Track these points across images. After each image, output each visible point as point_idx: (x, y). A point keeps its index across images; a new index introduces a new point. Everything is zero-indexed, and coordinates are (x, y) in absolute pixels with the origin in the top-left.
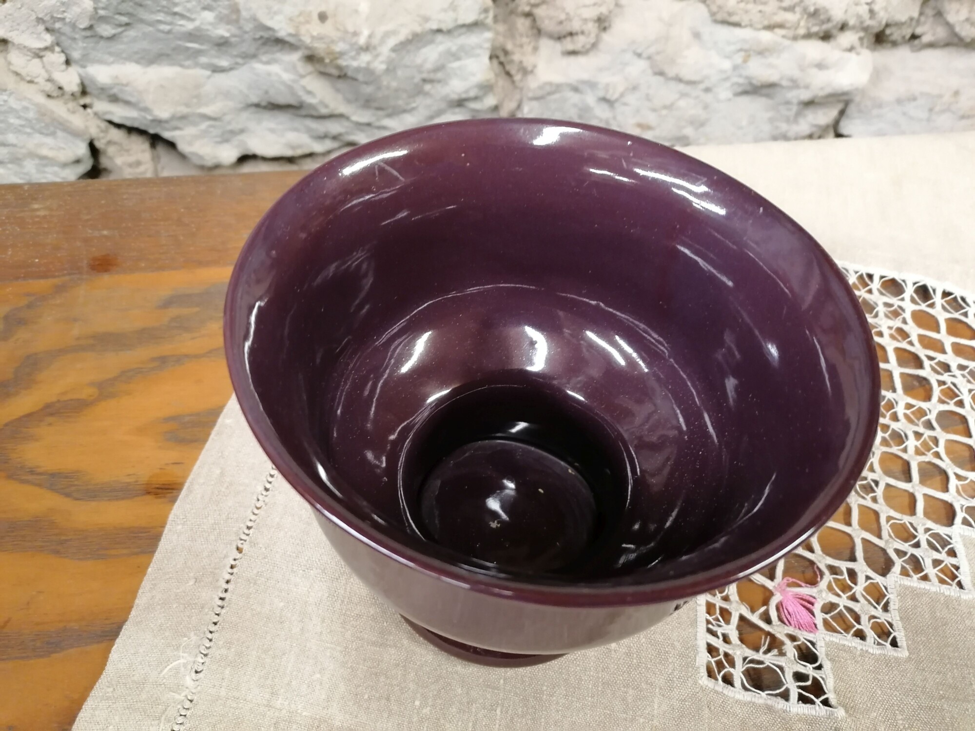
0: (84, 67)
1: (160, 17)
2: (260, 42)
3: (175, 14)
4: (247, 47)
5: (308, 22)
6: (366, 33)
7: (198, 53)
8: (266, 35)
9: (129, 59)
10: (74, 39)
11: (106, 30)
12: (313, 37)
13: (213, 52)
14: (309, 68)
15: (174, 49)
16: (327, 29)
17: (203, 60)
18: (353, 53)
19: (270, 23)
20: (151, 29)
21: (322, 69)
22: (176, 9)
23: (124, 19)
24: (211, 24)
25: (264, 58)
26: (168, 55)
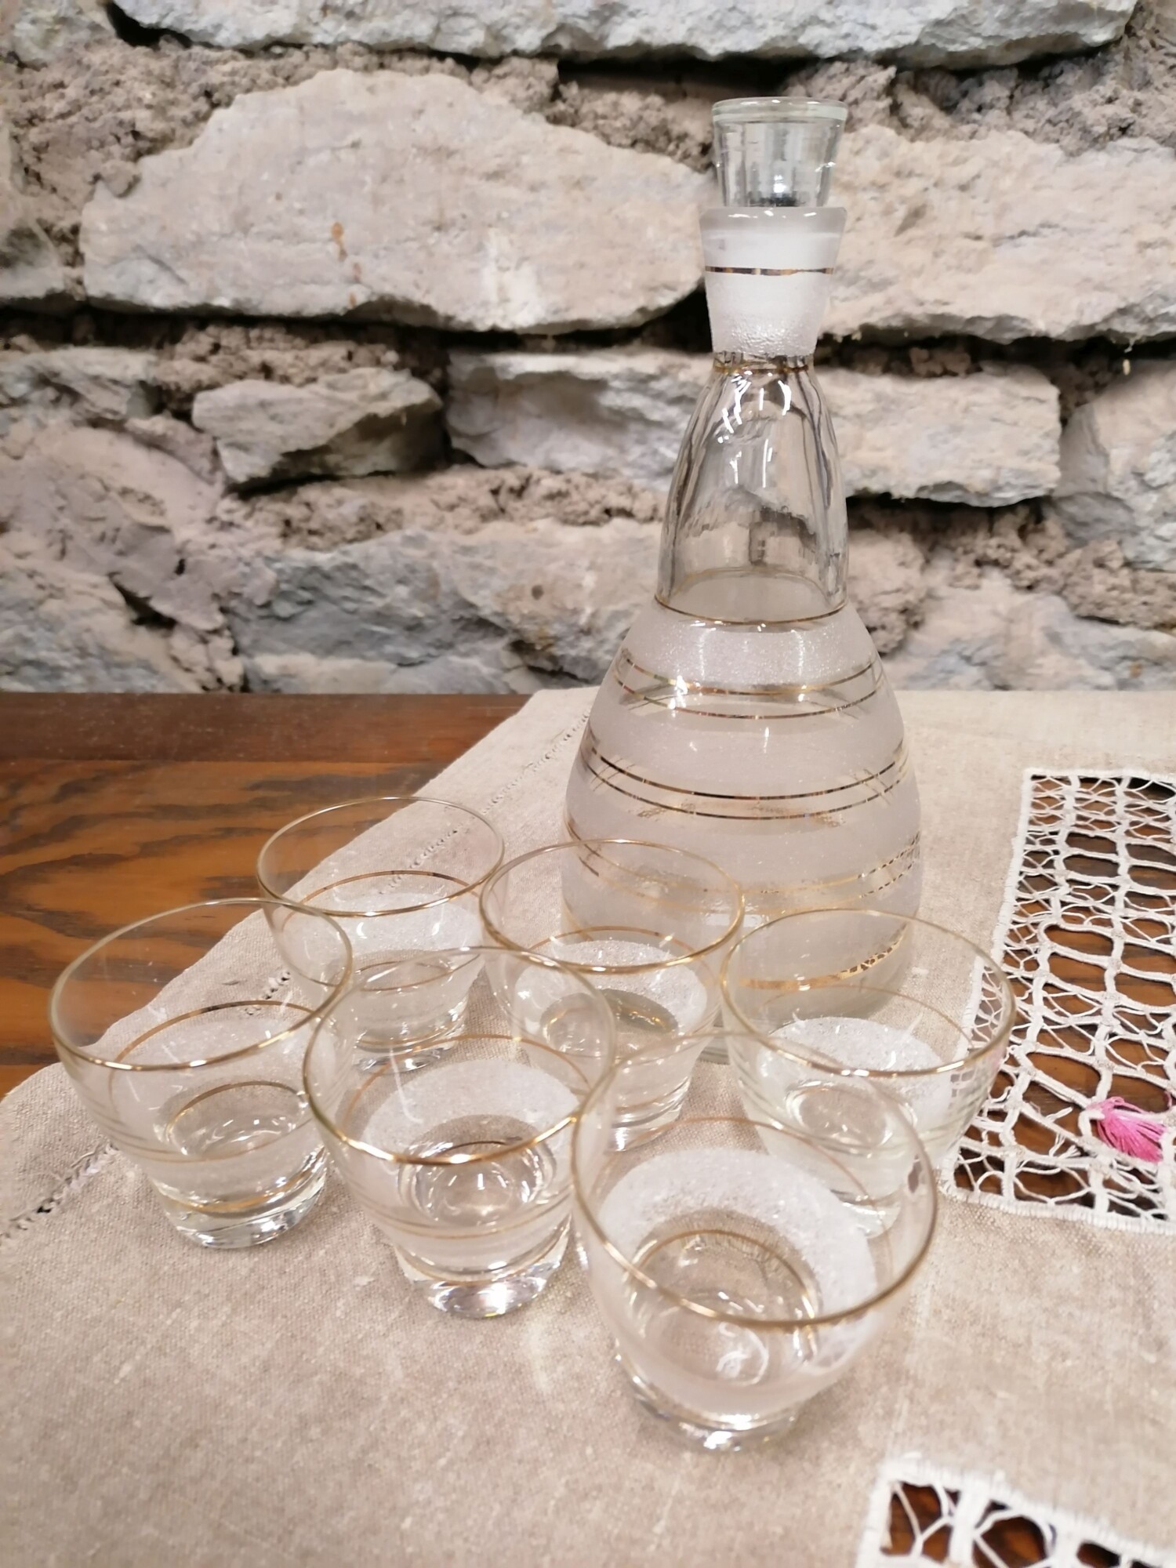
0: (250, 656)
1: (349, 592)
2: (459, 626)
3: (366, 588)
4: (444, 633)
5: (518, 598)
6: (589, 610)
7: (386, 638)
8: (466, 614)
9: (303, 648)
10: (247, 620)
11: (284, 608)
12: (523, 616)
13: (402, 639)
14: (517, 660)
15: (358, 635)
16: (542, 607)
17: (389, 649)
18: (572, 638)
19: (472, 599)
20: (334, 608)
21: (532, 663)
22: (368, 582)
23: (306, 595)
24: (403, 600)
25: (462, 648)
26: (348, 643)
